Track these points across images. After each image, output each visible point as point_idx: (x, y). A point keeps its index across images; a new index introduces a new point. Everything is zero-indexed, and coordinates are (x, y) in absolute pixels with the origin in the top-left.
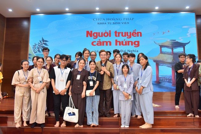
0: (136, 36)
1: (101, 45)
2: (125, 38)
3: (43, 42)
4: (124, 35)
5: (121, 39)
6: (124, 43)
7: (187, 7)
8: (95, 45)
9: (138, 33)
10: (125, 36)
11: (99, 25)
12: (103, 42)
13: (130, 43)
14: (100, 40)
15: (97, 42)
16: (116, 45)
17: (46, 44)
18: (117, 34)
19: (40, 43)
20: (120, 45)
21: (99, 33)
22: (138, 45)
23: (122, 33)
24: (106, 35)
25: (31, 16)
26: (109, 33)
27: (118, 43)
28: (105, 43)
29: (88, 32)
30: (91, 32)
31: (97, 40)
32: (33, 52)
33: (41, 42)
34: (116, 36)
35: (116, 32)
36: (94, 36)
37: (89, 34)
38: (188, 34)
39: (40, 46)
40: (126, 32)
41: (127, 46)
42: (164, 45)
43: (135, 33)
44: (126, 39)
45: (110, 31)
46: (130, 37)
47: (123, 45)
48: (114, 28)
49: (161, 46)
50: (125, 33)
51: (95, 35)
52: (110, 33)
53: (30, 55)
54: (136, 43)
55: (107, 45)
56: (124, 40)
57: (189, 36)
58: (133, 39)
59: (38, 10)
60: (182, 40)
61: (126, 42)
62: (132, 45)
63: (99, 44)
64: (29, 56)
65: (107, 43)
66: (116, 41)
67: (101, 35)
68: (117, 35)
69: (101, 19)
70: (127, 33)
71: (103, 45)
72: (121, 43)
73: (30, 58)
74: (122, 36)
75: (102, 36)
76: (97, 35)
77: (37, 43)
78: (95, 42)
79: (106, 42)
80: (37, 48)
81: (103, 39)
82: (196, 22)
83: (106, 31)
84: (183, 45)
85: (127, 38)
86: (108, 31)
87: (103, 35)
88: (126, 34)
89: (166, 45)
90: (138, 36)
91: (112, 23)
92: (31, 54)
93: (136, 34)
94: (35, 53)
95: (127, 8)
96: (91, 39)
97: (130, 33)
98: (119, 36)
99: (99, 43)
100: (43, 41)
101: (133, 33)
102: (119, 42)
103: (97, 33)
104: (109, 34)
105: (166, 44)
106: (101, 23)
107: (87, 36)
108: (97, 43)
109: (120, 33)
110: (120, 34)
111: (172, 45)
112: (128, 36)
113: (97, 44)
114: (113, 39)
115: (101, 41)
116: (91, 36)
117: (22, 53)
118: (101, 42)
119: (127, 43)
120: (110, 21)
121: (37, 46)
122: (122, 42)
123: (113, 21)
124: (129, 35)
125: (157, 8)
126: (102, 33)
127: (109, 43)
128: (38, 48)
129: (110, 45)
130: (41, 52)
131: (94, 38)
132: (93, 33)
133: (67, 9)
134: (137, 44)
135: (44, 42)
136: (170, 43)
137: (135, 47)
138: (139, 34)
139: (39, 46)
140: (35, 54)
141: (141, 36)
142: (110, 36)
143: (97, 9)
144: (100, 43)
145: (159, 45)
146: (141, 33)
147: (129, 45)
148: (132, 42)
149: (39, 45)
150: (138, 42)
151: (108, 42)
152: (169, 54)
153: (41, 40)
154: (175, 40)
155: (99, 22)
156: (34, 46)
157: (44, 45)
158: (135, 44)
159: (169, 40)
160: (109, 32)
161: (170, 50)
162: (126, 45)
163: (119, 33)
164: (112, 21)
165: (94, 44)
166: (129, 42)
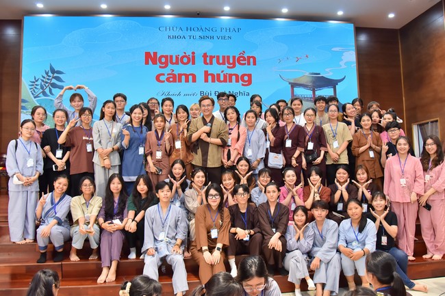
0: (245, 64)
1: (174, 81)
2: (224, 67)
3: (51, 75)
4: (221, 61)
5: (215, 69)
6: (222, 78)
7: (340, 13)
8: (164, 81)
9: (249, 57)
10: (224, 63)
11: (172, 40)
12: (180, 75)
13: (234, 78)
14: (173, 71)
15: (168, 74)
16: (206, 80)
17: (58, 79)
18: (207, 59)
19: (45, 76)
20: (213, 81)
21: (171, 57)
22: (249, 82)
23: (218, 57)
24: (185, 60)
25: (25, 17)
26: (191, 57)
27: (210, 78)
28: (183, 77)
29: (148, 55)
30: (155, 54)
31: (167, 71)
32: (32, 96)
33: (47, 73)
34: (206, 63)
35: (205, 56)
36: (161, 62)
37: (150, 58)
38: (342, 63)
39: (46, 82)
40: (226, 55)
41: (228, 83)
42: (298, 82)
43: (244, 57)
44: (225, 69)
45: (193, 53)
46: (234, 66)
47: (219, 80)
48: (202, 48)
49: (293, 85)
50: (224, 57)
51: (163, 60)
52: (193, 57)
53: (24, 101)
54: (246, 78)
55: (187, 81)
56: (222, 72)
57: (343, 66)
58: (240, 70)
59: (40, 6)
60: (331, 74)
61: (225, 76)
62: (237, 81)
63: (171, 79)
64: (23, 104)
65: (187, 76)
66: (206, 74)
67: (174, 60)
68: (208, 61)
69: (175, 29)
70: (228, 57)
71: (180, 81)
72: (216, 78)
73: (24, 108)
74: (218, 62)
75: (177, 63)
76: (167, 60)
77: (39, 76)
78: (164, 74)
79: (185, 75)
80: (39, 87)
81: (180, 69)
82: (356, 40)
83: (185, 53)
84: (332, 83)
85: (228, 67)
86: (189, 53)
87: (179, 60)
88: (226, 60)
89: (302, 83)
90: (249, 64)
91: (198, 37)
92: (27, 99)
93: (244, 59)
94: (35, 97)
95: (227, 9)
96: (155, 69)
97: (234, 57)
98: (211, 63)
99: (171, 77)
100: (53, 71)
101: (239, 58)
102: (213, 75)
103: (166, 57)
104: (191, 60)
105: (303, 81)
106: (175, 37)
107: (147, 63)
108: (166, 76)
109: (214, 57)
110: (214, 60)
111: (314, 82)
112: (229, 63)
113: (168, 80)
114: (199, 69)
115: (176, 73)
116: (155, 63)
117: (6, 96)
118: (174, 75)
119: (228, 78)
120: (193, 33)
121: (39, 83)
122: (218, 75)
123: (200, 33)
124: (231, 61)
125: (285, 11)
126: (177, 57)
127: (190, 77)
128: (42, 88)
129: (194, 80)
130: (48, 96)
131: (160, 67)
132: (158, 57)
133: (104, 6)
134: (247, 80)
135: (55, 75)
136: (310, 79)
137: (243, 85)
138: (251, 60)
139: (43, 83)
140: (35, 100)
141: (255, 64)
142: (194, 63)
143: (167, 7)
144: (174, 78)
145: (290, 83)
146: (254, 59)
147: (231, 81)
148: (237, 76)
149: (44, 80)
150: (250, 76)
151: (190, 74)
152: (308, 100)
153: (48, 69)
154: (319, 74)
155: (172, 33)
156: (33, 83)
157: (54, 81)
158: (243, 80)
159: (307, 74)
160: (191, 55)
161: (309, 93)
162: (225, 81)
163: (212, 57)
164: (198, 34)
165: (162, 78)
166: (231, 75)
